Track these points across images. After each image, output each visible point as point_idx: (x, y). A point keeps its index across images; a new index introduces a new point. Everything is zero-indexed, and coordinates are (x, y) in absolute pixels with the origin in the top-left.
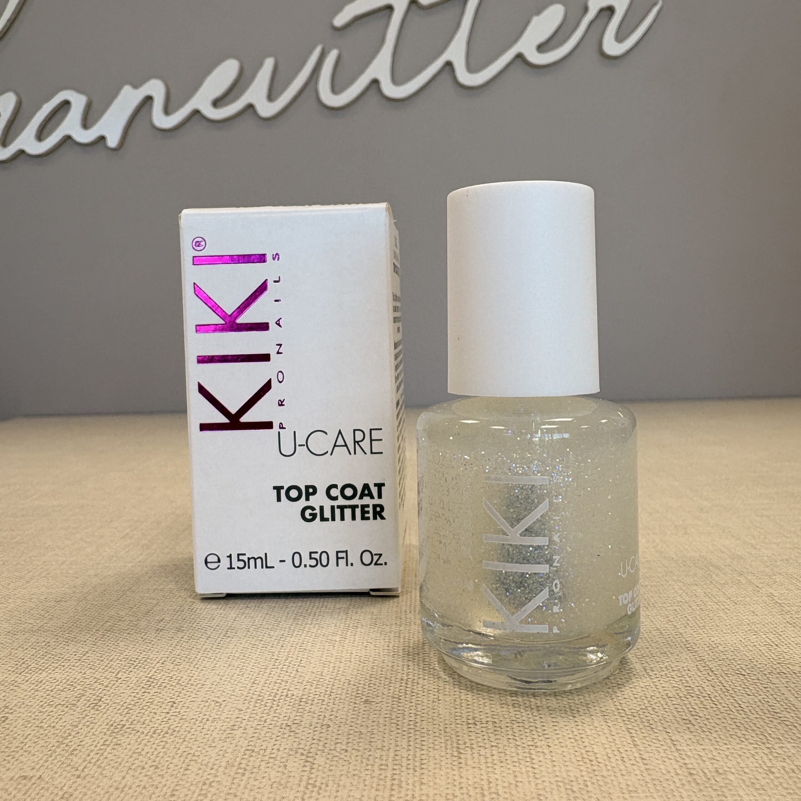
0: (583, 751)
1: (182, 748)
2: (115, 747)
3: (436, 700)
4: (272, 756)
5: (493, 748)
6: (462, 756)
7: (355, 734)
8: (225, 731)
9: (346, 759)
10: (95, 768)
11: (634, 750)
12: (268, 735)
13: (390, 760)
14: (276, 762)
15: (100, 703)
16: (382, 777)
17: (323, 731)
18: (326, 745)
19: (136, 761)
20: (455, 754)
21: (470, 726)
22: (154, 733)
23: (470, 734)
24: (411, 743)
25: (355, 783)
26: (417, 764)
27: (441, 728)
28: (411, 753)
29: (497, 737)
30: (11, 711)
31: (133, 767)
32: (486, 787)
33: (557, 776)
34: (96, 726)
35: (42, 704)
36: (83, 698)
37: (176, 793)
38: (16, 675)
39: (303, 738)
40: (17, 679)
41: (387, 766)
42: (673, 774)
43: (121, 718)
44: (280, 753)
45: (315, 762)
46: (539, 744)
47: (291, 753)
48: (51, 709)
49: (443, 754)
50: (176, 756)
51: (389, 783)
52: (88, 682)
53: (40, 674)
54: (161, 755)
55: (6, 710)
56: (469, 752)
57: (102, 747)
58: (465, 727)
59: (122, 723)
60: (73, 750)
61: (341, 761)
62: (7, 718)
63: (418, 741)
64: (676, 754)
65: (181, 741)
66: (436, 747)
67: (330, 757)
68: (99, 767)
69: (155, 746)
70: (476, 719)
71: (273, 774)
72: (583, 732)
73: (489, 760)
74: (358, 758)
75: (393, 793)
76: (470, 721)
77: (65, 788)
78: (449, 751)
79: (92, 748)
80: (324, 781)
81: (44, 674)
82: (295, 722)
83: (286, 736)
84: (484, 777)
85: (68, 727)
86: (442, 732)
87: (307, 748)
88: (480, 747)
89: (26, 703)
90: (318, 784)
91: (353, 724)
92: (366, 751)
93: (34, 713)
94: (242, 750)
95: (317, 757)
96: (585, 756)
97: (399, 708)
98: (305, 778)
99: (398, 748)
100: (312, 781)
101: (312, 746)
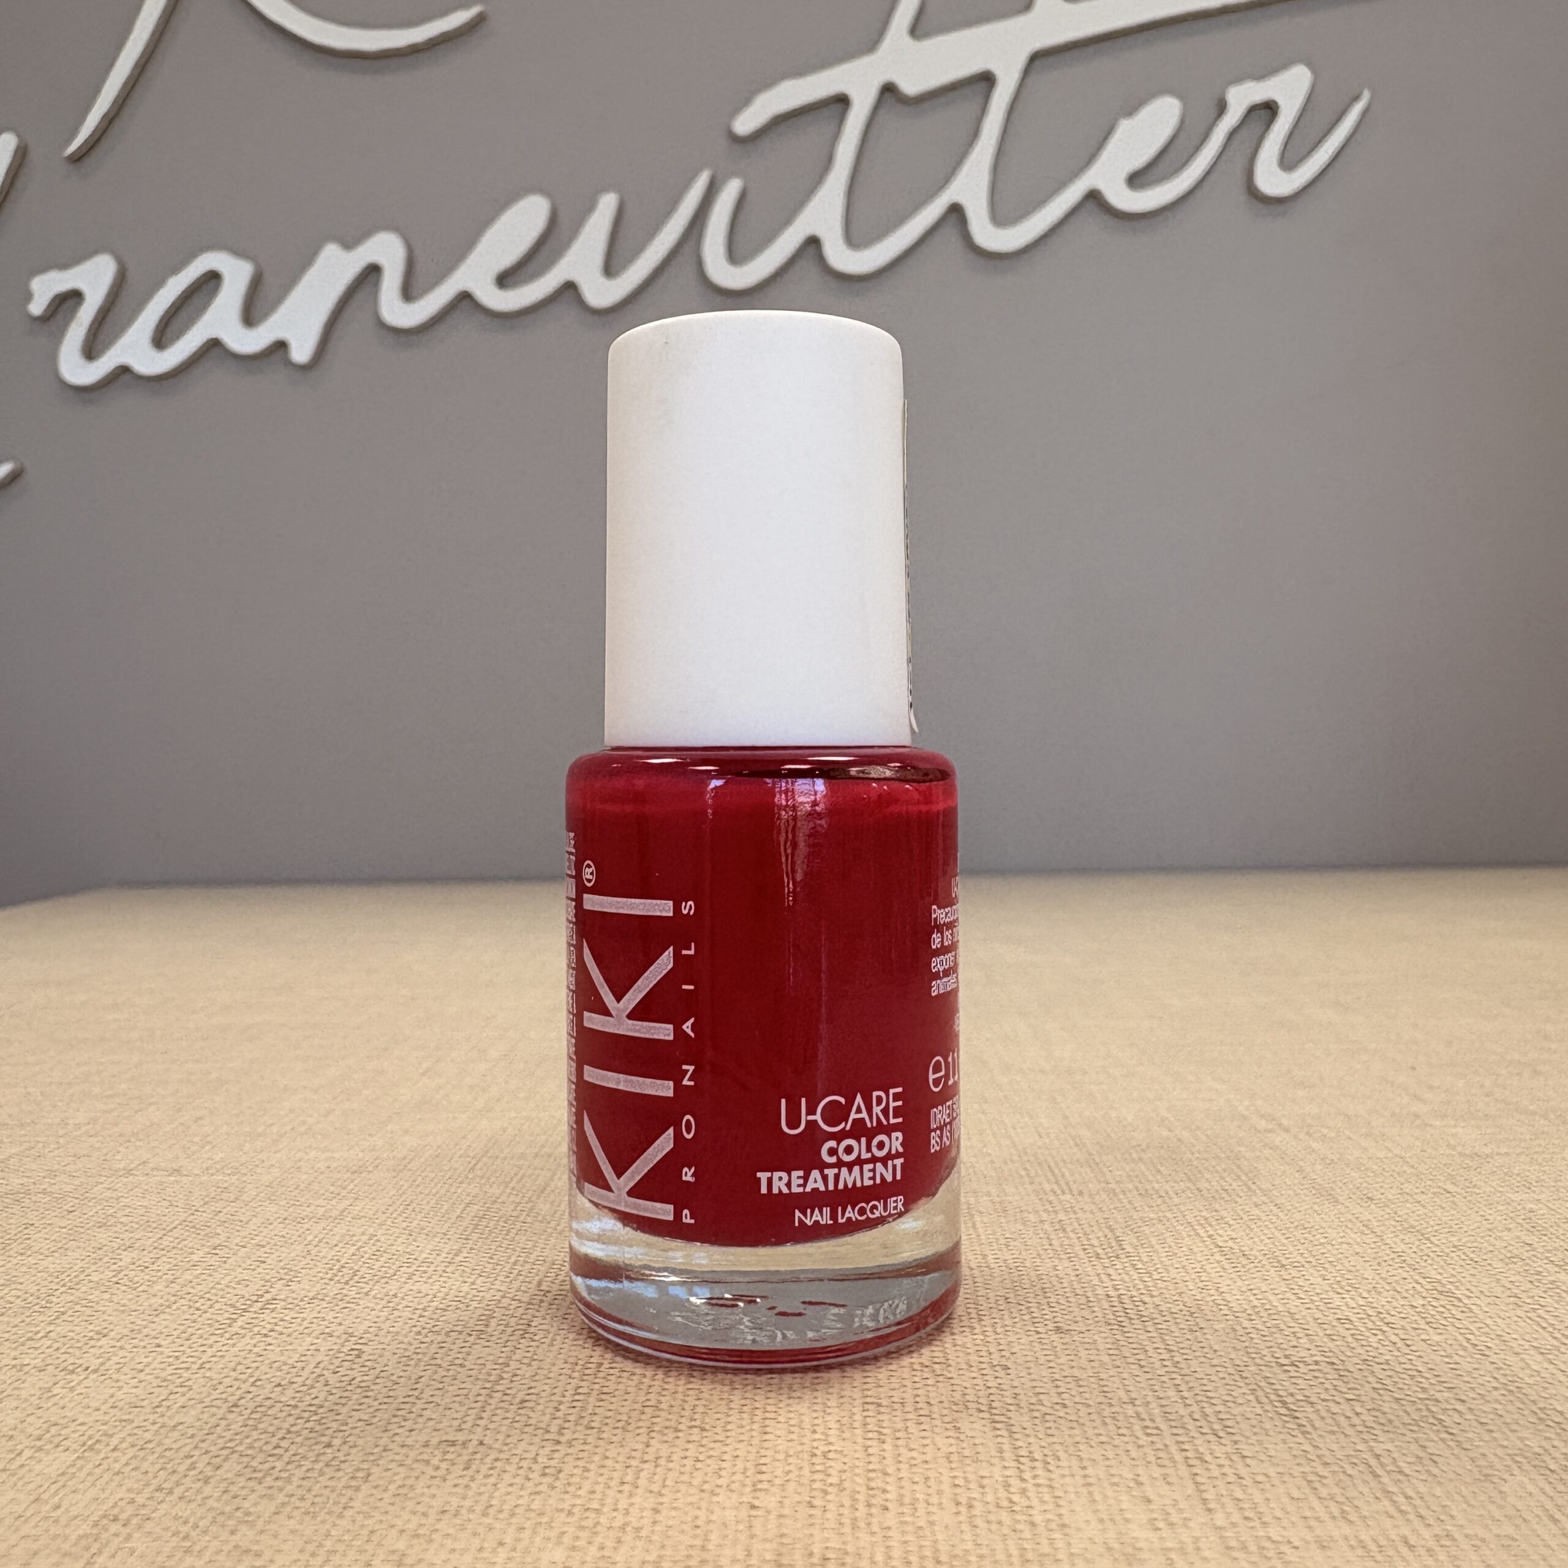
0: (1534, 1408)
2: (603, 1397)
3: (1195, 1328)
4: (922, 1412)
5: (1352, 1403)
6: (1297, 1414)
7: (1068, 1380)
9: (1070, 1418)
10: (581, 1430)
12: (893, 1380)
13: (1158, 1420)
14: (935, 1422)
15: (532, 1330)
16: (1159, 1446)
17: (997, 1374)
18: (1020, 1397)
19: (658, 1420)
20: (1283, 1411)
21: (1286, 1368)
23: (1295, 1380)
24: (1185, 1394)
25: (1110, 1454)
26: (1217, 1426)
28: (1195, 1408)
29: (1351, 1385)
30: (361, 1341)
31: (656, 1428)
32: (1373, 1462)
33: (1506, 1447)
37: (764, 1468)
39: (965, 1384)
40: (344, 1291)
41: (1157, 1428)
44: (935, 1408)
45: (1012, 1422)
46: (1438, 1396)
47: (956, 1408)
48: (440, 1338)
49: (1259, 1411)
50: (731, 1412)
51: (1178, 1456)
52: (488, 1296)
54: (700, 1409)
56: (1310, 1409)
57: (577, 1397)
58: (1276, 1369)
60: (523, 1401)
61: (1062, 1421)
63: (1197, 1391)
66: (1240, 1401)
67: (1035, 1414)
68: (589, 1428)
70: (1293, 1358)
71: (940, 1441)
72: (1516, 1379)
73: (1356, 1421)
74: (1093, 1417)
75: (1194, 1470)
76: (1283, 1361)
77: (542, 1460)
78: (1269, 1407)
79: (557, 1398)
80: (1047, 1452)
81: (393, 1287)
82: (936, 1360)
83: (929, 1382)
84: (1362, 1447)
85: (489, 1366)
86: (1237, 1377)
87: (983, 1401)
88: (1327, 1400)
89: (385, 1327)
90: (1037, 1456)
91: (1051, 1364)
92: (1103, 1406)
93: (410, 1343)
94: (857, 1404)
95: (1009, 1414)
96: (1541, 1415)
97: (1130, 1340)
98: (1006, 1448)
99: (1163, 1402)
100: (1023, 1452)
101: (992, 1398)
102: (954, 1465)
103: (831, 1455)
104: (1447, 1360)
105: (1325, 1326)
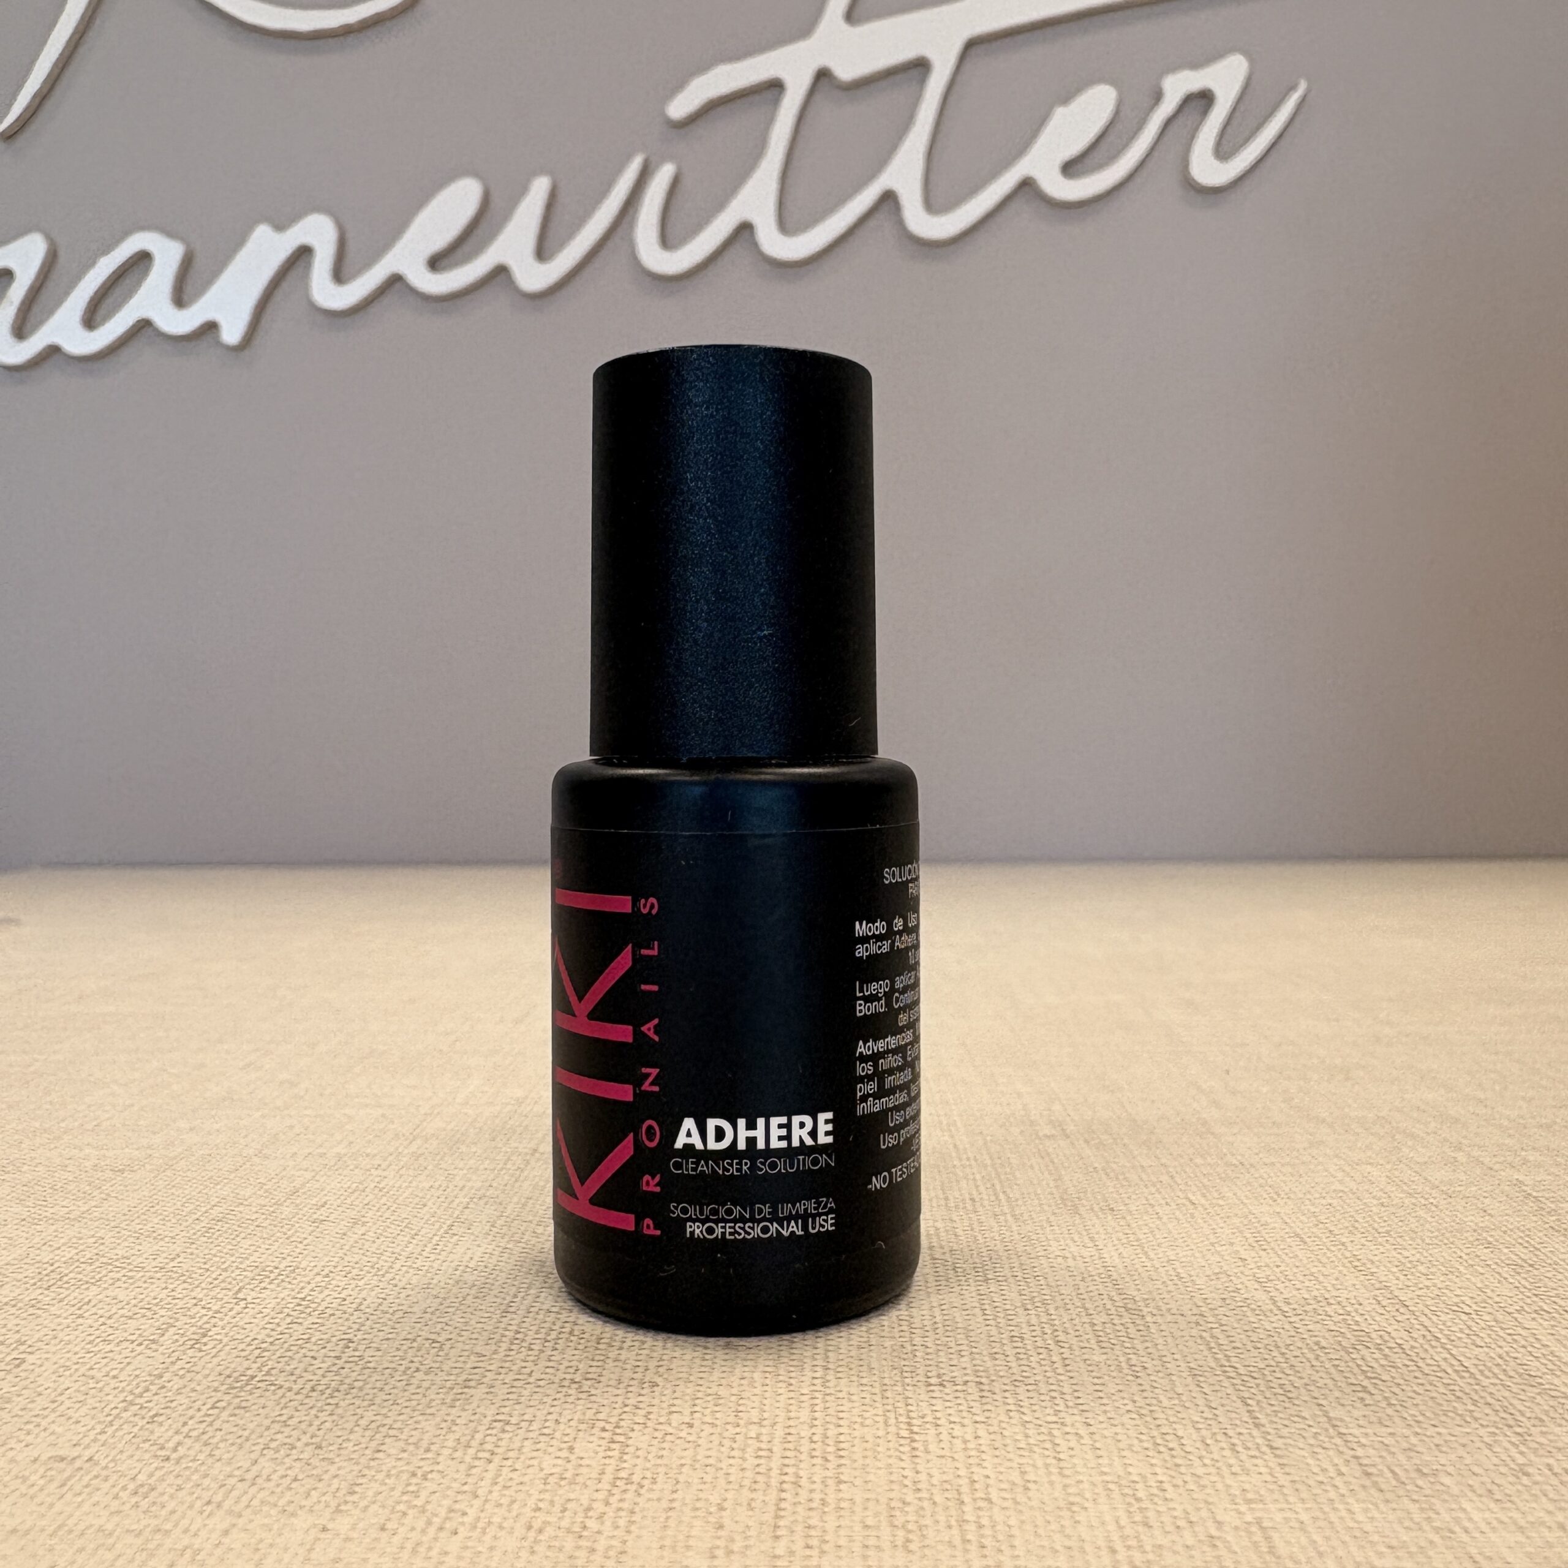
0: (1155, 1433)
1: (369, 1415)
2: (237, 1411)
3: (863, 1345)
4: (546, 1431)
5: (978, 1425)
6: (917, 1437)
7: (709, 1398)
8: (452, 1389)
9: (690, 1438)
10: (197, 1446)
11: (1255, 1432)
12: (535, 1396)
13: (776, 1441)
14: (554, 1442)
15: (205, 1340)
16: (761, 1469)
17: (643, 1392)
18: (651, 1416)
19: (279, 1436)
20: (905, 1433)
21: (932, 1388)
22: (313, 1389)
23: (934, 1401)
24: (816, 1415)
25: (708, 1478)
26: (830, 1449)
27: (877, 1391)
28: (819, 1430)
29: (986, 1407)
30: (29, 1350)
31: (273, 1445)
32: (965, 1489)
33: (1105, 1474)
34: (199, 1377)
35: (92, 1338)
36: (172, 1330)
37: (357, 1489)
38: (40, 1291)
39: (605, 1402)
40: (40, 1297)
41: (770, 1450)
42: (1332, 1472)
43: (246, 1364)
44: (562, 1426)
45: (630, 1442)
46: (1069, 1420)
47: (582, 1427)
48: (108, 1348)
49: (881, 1433)
50: (356, 1429)
51: (774, 1482)
52: (181, 1304)
53: (88, 1289)
54: (328, 1425)
55: (22, 1348)
56: (932, 1431)
57: (210, 1412)
58: (922, 1389)
59: (249, 1372)
60: (156, 1415)
61: (678, 1441)
62: (24, 1361)
63: (830, 1411)
64: (1338, 1441)
65: (366, 1403)
66: (867, 1422)
67: (656, 1434)
68: (206, 1444)
69: (313, 1412)
70: (944, 1378)
71: (548, 1462)
72: (1154, 1402)
73: (972, 1444)
74: (713, 1438)
75: (783, 1495)
76: (933, 1381)
77: (141, 1478)
78: (893, 1429)
79: (191, 1412)
80: (649, 1475)
81: (94, 1290)
82: (589, 1376)
83: (570, 1399)
84: (963, 1472)
85: (144, 1376)
86: (878, 1398)
87: (613, 1420)
88: (953, 1423)
89: (61, 1335)
90: (636, 1478)
91: (701, 1382)
92: (728, 1427)
93: (76, 1353)
94: (486, 1421)
95: (631, 1434)
96: (1159, 1441)
98: (609, 1470)
99: (791, 1423)
100: (623, 1474)
101: (624, 1416)
102: (548, 1487)
103: (430, 1476)
104: (1096, 1381)
105: (993, 1344)
